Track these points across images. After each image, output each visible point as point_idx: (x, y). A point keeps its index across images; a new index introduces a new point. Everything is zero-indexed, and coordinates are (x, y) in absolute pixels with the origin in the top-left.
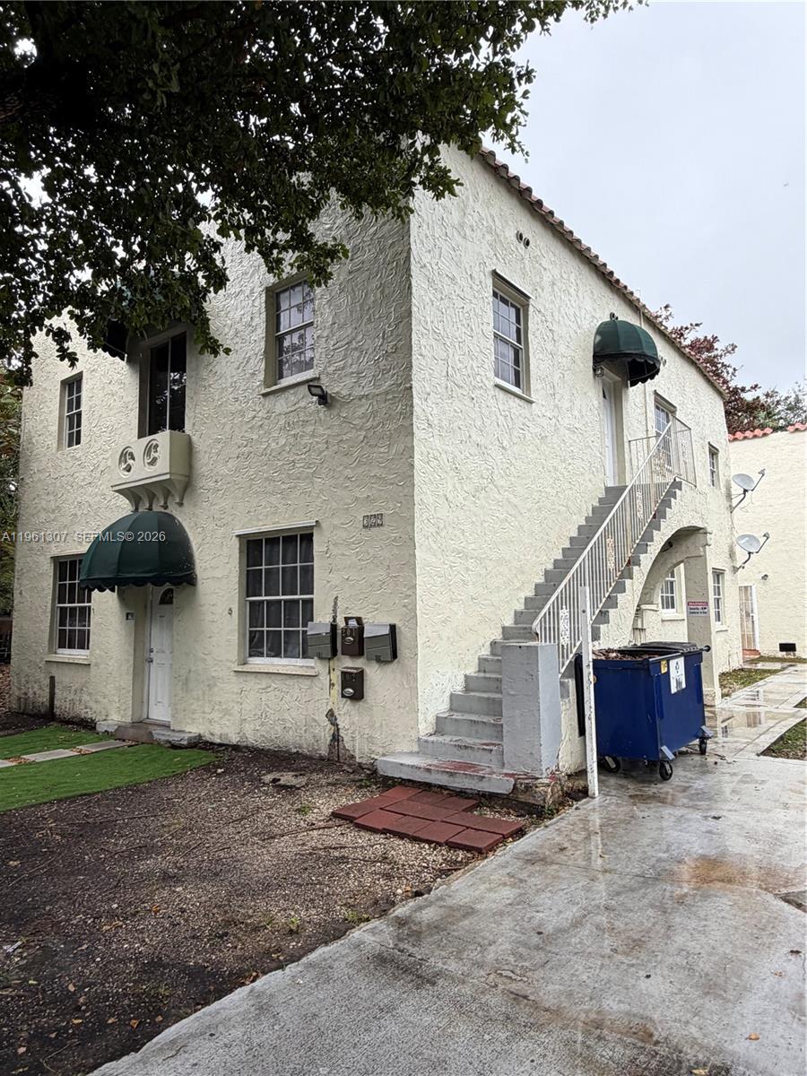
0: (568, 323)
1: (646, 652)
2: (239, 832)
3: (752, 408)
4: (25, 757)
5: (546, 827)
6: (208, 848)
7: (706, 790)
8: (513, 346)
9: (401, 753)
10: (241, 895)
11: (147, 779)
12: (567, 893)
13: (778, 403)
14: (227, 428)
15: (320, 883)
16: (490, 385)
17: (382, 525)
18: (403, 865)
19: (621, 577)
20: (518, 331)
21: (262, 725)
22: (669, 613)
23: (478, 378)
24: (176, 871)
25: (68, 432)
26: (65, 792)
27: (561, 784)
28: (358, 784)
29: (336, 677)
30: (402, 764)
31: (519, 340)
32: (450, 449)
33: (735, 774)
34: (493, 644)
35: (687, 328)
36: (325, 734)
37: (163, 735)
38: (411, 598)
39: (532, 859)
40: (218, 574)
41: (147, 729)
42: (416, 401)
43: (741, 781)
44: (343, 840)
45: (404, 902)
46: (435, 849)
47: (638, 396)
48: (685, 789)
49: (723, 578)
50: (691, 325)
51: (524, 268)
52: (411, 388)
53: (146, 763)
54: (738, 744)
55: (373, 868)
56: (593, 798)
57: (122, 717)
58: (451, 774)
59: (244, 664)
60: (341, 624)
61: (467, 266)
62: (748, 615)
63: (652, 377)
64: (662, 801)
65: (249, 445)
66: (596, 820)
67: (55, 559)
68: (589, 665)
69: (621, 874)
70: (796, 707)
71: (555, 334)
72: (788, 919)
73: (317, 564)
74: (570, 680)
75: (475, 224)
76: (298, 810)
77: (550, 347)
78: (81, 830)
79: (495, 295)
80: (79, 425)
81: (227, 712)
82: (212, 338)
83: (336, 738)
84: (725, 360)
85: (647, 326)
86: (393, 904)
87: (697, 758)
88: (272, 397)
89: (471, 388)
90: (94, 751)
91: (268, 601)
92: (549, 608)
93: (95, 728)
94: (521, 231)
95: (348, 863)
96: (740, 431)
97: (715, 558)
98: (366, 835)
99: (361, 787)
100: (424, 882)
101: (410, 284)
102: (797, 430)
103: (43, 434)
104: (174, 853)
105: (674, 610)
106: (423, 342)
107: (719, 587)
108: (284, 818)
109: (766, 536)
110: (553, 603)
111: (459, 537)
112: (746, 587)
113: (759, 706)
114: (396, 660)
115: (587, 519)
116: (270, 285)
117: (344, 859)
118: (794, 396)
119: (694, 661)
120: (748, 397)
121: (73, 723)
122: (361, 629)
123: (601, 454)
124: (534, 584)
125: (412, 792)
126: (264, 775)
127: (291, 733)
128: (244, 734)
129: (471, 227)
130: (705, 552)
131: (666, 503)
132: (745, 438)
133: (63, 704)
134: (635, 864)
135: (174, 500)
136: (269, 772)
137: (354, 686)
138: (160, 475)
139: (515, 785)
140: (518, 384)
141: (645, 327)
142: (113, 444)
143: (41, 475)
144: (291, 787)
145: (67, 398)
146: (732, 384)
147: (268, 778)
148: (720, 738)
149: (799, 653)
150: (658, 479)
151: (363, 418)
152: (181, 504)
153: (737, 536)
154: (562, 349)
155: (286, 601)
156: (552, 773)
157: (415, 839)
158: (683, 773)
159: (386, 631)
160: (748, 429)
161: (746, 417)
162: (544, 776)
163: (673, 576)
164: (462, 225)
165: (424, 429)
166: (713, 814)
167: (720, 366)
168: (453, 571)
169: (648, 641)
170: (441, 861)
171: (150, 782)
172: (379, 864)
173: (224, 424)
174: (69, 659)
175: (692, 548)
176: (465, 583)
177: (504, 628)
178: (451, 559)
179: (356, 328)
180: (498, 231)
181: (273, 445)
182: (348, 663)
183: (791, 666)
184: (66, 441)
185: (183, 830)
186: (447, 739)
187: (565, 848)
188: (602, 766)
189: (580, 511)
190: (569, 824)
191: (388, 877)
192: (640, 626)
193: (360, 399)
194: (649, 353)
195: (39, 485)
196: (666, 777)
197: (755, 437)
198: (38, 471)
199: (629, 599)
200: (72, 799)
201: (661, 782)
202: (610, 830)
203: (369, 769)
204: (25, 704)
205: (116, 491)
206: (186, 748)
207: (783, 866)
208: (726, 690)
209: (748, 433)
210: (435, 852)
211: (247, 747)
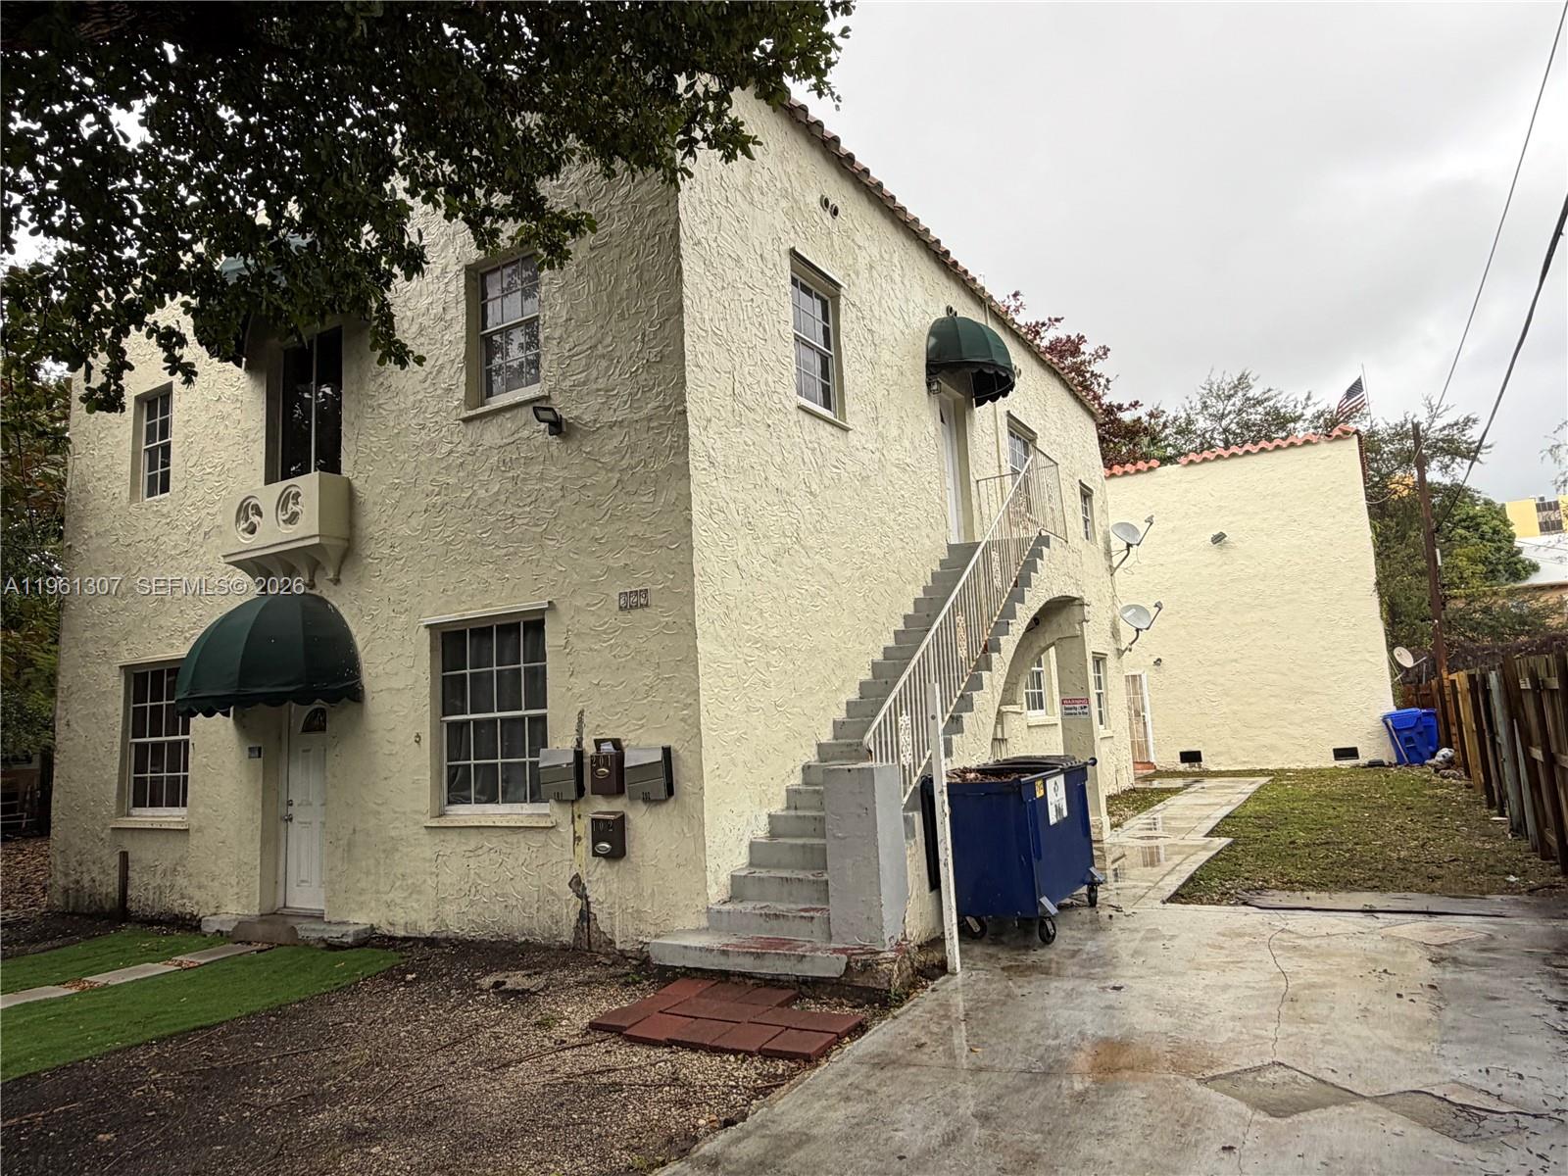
0: (892, 319)
1: (1013, 770)
2: (454, 1063)
3: (1133, 431)
4: (89, 979)
5: (895, 1018)
6: (408, 1088)
7: (1101, 953)
8: (819, 351)
9: (685, 932)
10: (471, 1149)
11: (297, 998)
12: (932, 1103)
13: (1165, 426)
14: (409, 468)
15: (584, 1122)
16: (792, 407)
17: (647, 605)
18: (702, 1087)
19: (977, 668)
20: (826, 331)
21: (472, 904)
22: (1036, 716)
23: (775, 398)
24: (366, 1125)
25: (147, 474)
26: (168, 1026)
27: (910, 958)
28: (622, 981)
29: (584, 827)
30: (686, 947)
31: (827, 345)
32: (740, 496)
33: (1136, 930)
34: (806, 769)
35: (1044, 324)
36: (568, 910)
37: (314, 930)
38: (691, 708)
39: (881, 1062)
40: (397, 683)
41: (285, 923)
42: (692, 430)
43: (1145, 939)
44: (611, 1061)
45: (711, 1136)
46: (743, 1061)
47: (987, 418)
48: (1074, 954)
49: (1105, 665)
50: (1050, 319)
51: (832, 245)
52: (685, 412)
53: (291, 975)
54: (1137, 890)
55: (660, 1095)
56: (954, 974)
57: (244, 907)
58: (758, 956)
59: (440, 816)
60: (589, 749)
61: (757, 244)
62: (1137, 714)
63: (1005, 395)
64: (1045, 971)
65: (443, 492)
66: (960, 1004)
67: (126, 669)
68: (942, 791)
69: (1000, 1071)
70: (1207, 836)
71: (876, 336)
72: (1216, 1107)
73: (551, 664)
74: (916, 814)
75: (764, 185)
76: (539, 1025)
77: (869, 353)
78: (204, 1080)
79: (794, 282)
80: (166, 464)
81: (415, 890)
82: (398, 341)
83: (585, 916)
84: (1096, 368)
85: (995, 323)
86: (696, 1140)
87: (1086, 912)
88: (477, 423)
89: (766, 410)
90: (203, 961)
91: (475, 721)
92: (885, 715)
93: (198, 928)
94: (827, 195)
95: (622, 1090)
96: (1118, 464)
97: (1095, 639)
98: (644, 1051)
99: (627, 984)
100: (733, 1107)
101: (680, 267)
102: (1191, 462)
103: (105, 478)
104: (359, 1101)
105: (1043, 711)
106: (700, 347)
107: (1099, 678)
108: (518, 1037)
109: (1159, 606)
110: (890, 707)
111: (756, 622)
112: (1134, 677)
113: (1157, 838)
114: (672, 798)
115: (926, 589)
116: (473, 262)
117: (617, 1087)
118: (1184, 415)
119: (1077, 778)
120: (1126, 417)
121: (160, 922)
122: (620, 756)
123: (941, 499)
124: (858, 682)
125: (702, 986)
126: (479, 978)
127: (515, 912)
128: (443, 920)
129: (760, 188)
130: (1082, 631)
131: (1030, 566)
132: (1126, 473)
133: (143, 893)
134: (1018, 1056)
135: (327, 574)
136: (487, 973)
137: (611, 839)
138: (303, 539)
139: (848, 964)
140: (827, 405)
141: (993, 326)
142: (223, 493)
143: (101, 541)
144: (524, 992)
145: (145, 423)
146: (1105, 400)
147: (487, 981)
148: (1111, 884)
149: (1207, 763)
150: (1019, 533)
151: (613, 454)
152: (337, 581)
153: (1120, 606)
154: (886, 356)
155: (503, 720)
156: (898, 944)
157: (714, 1050)
158: (1068, 933)
159: (658, 757)
160: (1128, 461)
161: (1125, 445)
162: (887, 949)
163: (1040, 665)
164: (748, 187)
165: (704, 469)
166: (1112, 983)
167: (1088, 375)
168: (749, 668)
169: (1010, 756)
170: (755, 1076)
171: (301, 1001)
172: (667, 1088)
173: (404, 462)
174: (152, 823)
175: (1065, 627)
176: (766, 684)
177: (820, 746)
178: (745, 650)
179: (602, 327)
180: (796, 194)
181: (482, 493)
182: (602, 806)
183: (1196, 781)
184: (144, 488)
185: (366, 1066)
186: (748, 906)
187: (923, 1045)
188: (964, 931)
189: (916, 579)
190: (924, 1012)
191: (683, 1104)
192: (999, 736)
193: (611, 427)
194: (1001, 362)
195: (99, 555)
196: (1047, 939)
197: (1138, 471)
198: (97, 534)
199: (987, 699)
200: (183, 1036)
201: (1041, 947)
202: (981, 1015)
203: (635, 959)
204: (77, 898)
205: (229, 563)
206: (351, 947)
207: (1205, 1043)
208: (1115, 819)
209: (1129, 467)
210: (745, 1065)
211: (447, 940)
